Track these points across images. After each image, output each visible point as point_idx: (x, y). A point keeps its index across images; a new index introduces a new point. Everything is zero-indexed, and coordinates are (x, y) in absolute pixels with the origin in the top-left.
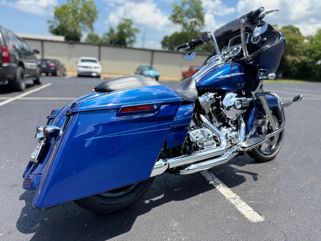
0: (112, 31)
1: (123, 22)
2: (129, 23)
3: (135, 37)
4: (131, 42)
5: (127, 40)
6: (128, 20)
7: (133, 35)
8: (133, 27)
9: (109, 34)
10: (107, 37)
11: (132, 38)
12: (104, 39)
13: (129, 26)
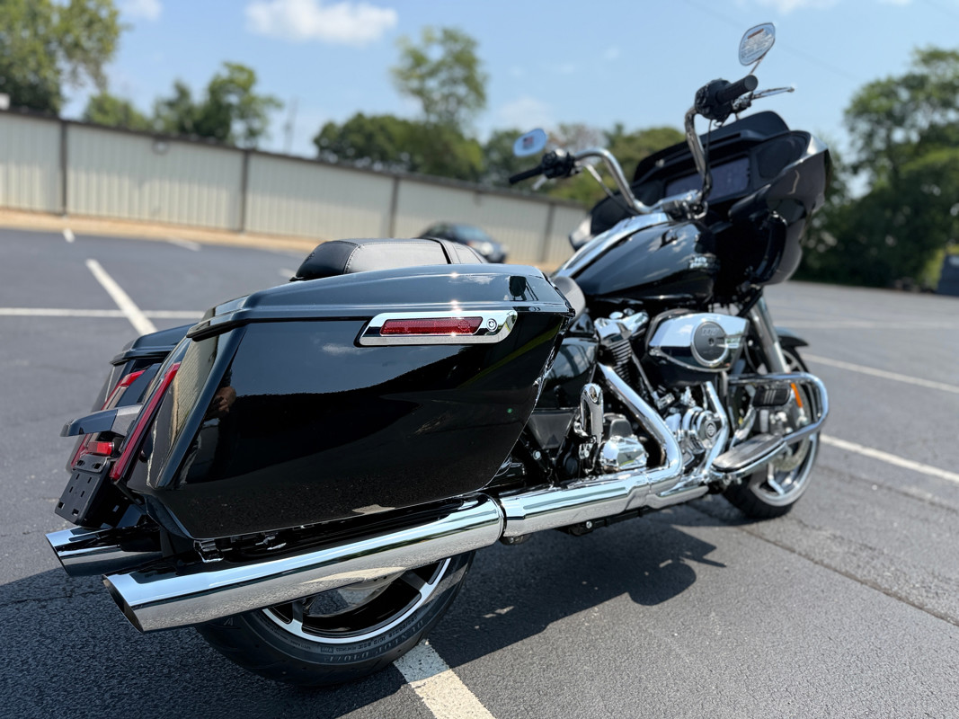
1: (225, 74)
2: (242, 78)
3: (265, 121)
5: (238, 127)
6: (241, 69)
7: (257, 115)
8: (260, 90)
11: (256, 124)
12: (158, 116)
13: (245, 88)
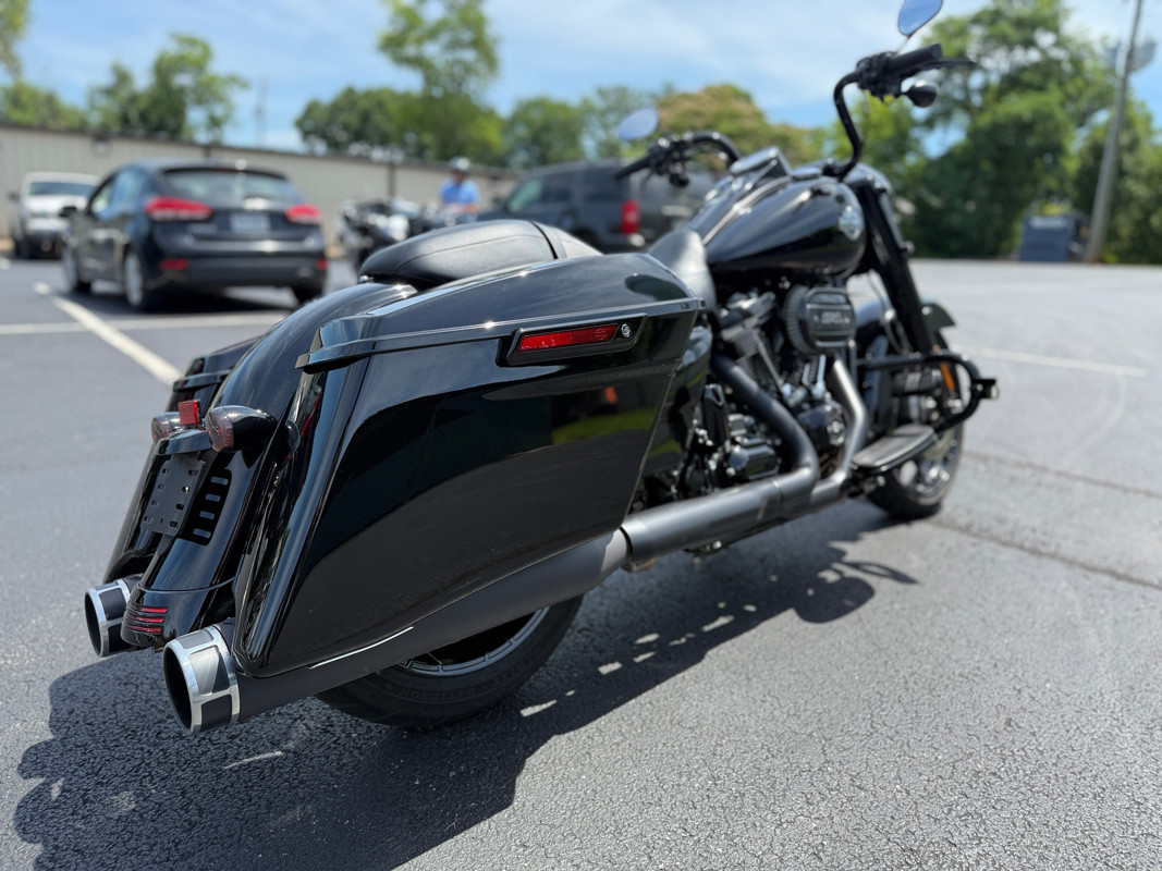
0: (122, 77)
1: (172, 48)
2: (196, 53)
3: (230, 109)
4: (215, 123)
6: (192, 42)
7: (221, 99)
9: (109, 92)
10: (103, 102)
11: (219, 111)
12: (93, 107)
13: (199, 66)
